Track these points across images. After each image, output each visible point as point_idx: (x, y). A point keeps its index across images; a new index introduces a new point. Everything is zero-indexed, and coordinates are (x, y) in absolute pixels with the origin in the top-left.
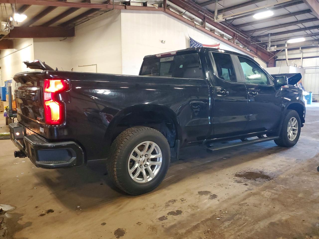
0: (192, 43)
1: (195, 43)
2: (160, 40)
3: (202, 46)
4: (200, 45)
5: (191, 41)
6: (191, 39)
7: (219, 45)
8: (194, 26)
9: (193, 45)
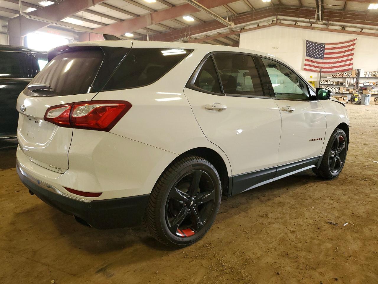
0: (309, 45)
1: (313, 44)
2: (272, 47)
3: (323, 45)
4: (320, 45)
5: (307, 43)
6: (307, 41)
7: (356, 39)
8: (313, 28)
9: (310, 46)
